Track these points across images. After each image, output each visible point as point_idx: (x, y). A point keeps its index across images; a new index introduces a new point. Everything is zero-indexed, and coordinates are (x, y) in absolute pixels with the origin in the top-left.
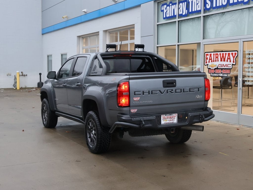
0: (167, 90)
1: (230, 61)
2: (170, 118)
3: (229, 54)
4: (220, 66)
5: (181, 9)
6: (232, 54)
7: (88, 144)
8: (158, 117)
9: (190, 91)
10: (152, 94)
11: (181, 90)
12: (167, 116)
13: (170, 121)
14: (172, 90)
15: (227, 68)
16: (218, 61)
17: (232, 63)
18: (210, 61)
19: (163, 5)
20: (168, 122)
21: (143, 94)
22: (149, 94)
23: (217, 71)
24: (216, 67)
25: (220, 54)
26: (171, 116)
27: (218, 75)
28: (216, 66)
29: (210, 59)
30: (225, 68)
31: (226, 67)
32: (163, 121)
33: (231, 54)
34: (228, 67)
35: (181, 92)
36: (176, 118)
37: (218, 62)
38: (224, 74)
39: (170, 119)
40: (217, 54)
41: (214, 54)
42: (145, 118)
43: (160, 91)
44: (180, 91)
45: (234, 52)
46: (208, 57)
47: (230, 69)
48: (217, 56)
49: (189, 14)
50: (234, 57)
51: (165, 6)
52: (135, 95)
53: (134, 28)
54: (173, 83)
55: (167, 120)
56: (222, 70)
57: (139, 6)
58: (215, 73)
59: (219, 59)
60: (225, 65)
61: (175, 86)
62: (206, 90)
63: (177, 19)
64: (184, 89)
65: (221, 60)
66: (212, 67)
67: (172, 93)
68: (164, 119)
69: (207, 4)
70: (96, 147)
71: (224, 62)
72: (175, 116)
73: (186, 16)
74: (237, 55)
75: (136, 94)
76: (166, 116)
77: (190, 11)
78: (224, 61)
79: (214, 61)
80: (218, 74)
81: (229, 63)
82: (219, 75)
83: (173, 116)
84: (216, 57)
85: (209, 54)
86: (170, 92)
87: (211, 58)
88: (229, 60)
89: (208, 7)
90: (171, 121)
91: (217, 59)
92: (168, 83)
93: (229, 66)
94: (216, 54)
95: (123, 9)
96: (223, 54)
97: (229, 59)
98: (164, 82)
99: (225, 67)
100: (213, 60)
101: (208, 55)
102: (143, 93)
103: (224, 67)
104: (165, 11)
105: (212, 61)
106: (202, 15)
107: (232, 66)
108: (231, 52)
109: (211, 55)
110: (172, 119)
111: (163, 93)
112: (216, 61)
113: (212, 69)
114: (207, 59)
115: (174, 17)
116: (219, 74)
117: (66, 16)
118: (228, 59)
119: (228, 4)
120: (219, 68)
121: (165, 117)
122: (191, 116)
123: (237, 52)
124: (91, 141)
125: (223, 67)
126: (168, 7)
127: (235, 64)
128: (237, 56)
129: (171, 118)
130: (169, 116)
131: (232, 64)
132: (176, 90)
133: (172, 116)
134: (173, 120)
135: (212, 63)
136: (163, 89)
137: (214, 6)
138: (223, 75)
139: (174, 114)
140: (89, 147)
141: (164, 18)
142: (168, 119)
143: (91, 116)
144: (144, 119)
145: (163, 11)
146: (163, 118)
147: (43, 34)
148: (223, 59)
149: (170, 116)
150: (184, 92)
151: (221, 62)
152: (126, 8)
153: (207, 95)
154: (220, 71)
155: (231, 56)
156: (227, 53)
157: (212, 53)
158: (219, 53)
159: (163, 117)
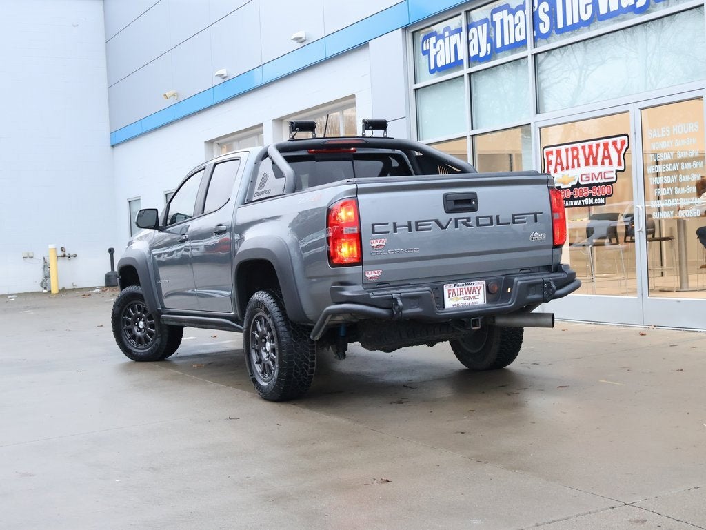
0: (456, 220)
1: (611, 163)
2: (466, 294)
3: (606, 145)
4: (584, 178)
5: (474, 42)
6: (615, 144)
7: (255, 381)
8: (437, 289)
9: (514, 222)
10: (417, 229)
11: (491, 217)
12: (459, 288)
13: (468, 301)
14: (469, 219)
15: (604, 181)
16: (579, 166)
17: (615, 167)
18: (559, 168)
19: (427, 38)
20: (461, 302)
21: (395, 231)
22: (410, 230)
23: (577, 193)
24: (575, 183)
25: (583, 148)
26: (469, 287)
27: (580, 203)
28: (575, 180)
29: (557, 164)
30: (599, 181)
31: (601, 178)
32: (451, 300)
33: (610, 144)
34: (605, 178)
35: (492, 224)
36: (483, 292)
37: (579, 168)
38: (598, 197)
39: (468, 295)
40: (576, 149)
41: (567, 150)
42: (405, 292)
43: (437, 222)
44: (489, 222)
45: (619, 139)
46: (553, 158)
47: (611, 183)
48: (575, 153)
49: (495, 52)
50: (619, 152)
51: (433, 40)
52: (374, 233)
53: (353, 104)
54: (468, 201)
55: (459, 296)
56: (590, 189)
57: (365, 45)
58: (572, 198)
59: (582, 161)
60: (597, 175)
61: (474, 209)
62: (555, 218)
63: (465, 71)
64: (498, 217)
65: (587, 164)
66: (564, 184)
67: (469, 226)
68: (451, 295)
69: (542, 22)
70: (278, 381)
71: (595, 167)
72: (479, 286)
73: (487, 58)
74: (626, 146)
75: (376, 231)
76: (456, 288)
77: (499, 45)
78: (595, 163)
79: (568, 168)
80: (581, 199)
81: (607, 167)
82: (583, 201)
83: (474, 288)
84: (574, 157)
85: (554, 149)
86: (464, 223)
87: (559, 161)
88: (607, 161)
89: (544, 29)
90: (470, 301)
91: (575, 161)
92: (456, 202)
93: (607, 175)
94: (573, 149)
95: (322, 57)
96: (591, 147)
97: (606, 157)
98: (446, 198)
99: (597, 179)
100: (565, 165)
101: (551, 153)
102: (395, 227)
103: (595, 181)
104: (433, 52)
105: (562, 169)
106: (530, 51)
107: (616, 174)
108: (610, 141)
109: (559, 152)
110: (471, 295)
111: (444, 226)
112: (573, 166)
113: (565, 189)
114: (550, 163)
115: (458, 64)
116: (584, 198)
117: (174, 92)
118: (604, 157)
119: (596, 17)
120: (581, 183)
121: (454, 290)
122: (521, 284)
123: (626, 137)
124: (264, 371)
125: (592, 179)
126: (440, 42)
127: (622, 168)
128: (627, 149)
129: (470, 293)
130: (463, 287)
131: (617, 171)
132: (478, 218)
133: (472, 286)
134: (474, 298)
135: (563, 173)
136: (444, 217)
137: (560, 25)
138: (594, 201)
139: (476, 282)
140: (259, 387)
141: (431, 72)
142: (462, 296)
143: (259, 303)
144: (402, 294)
145: (427, 53)
146: (449, 294)
147: (113, 146)
148: (591, 161)
149: (466, 287)
150: (498, 223)
151: (588, 168)
152: (329, 55)
153: (557, 233)
154: (585, 192)
155: (611, 148)
156: (601, 142)
157: (563, 148)
158: (579, 146)
159: (449, 290)
